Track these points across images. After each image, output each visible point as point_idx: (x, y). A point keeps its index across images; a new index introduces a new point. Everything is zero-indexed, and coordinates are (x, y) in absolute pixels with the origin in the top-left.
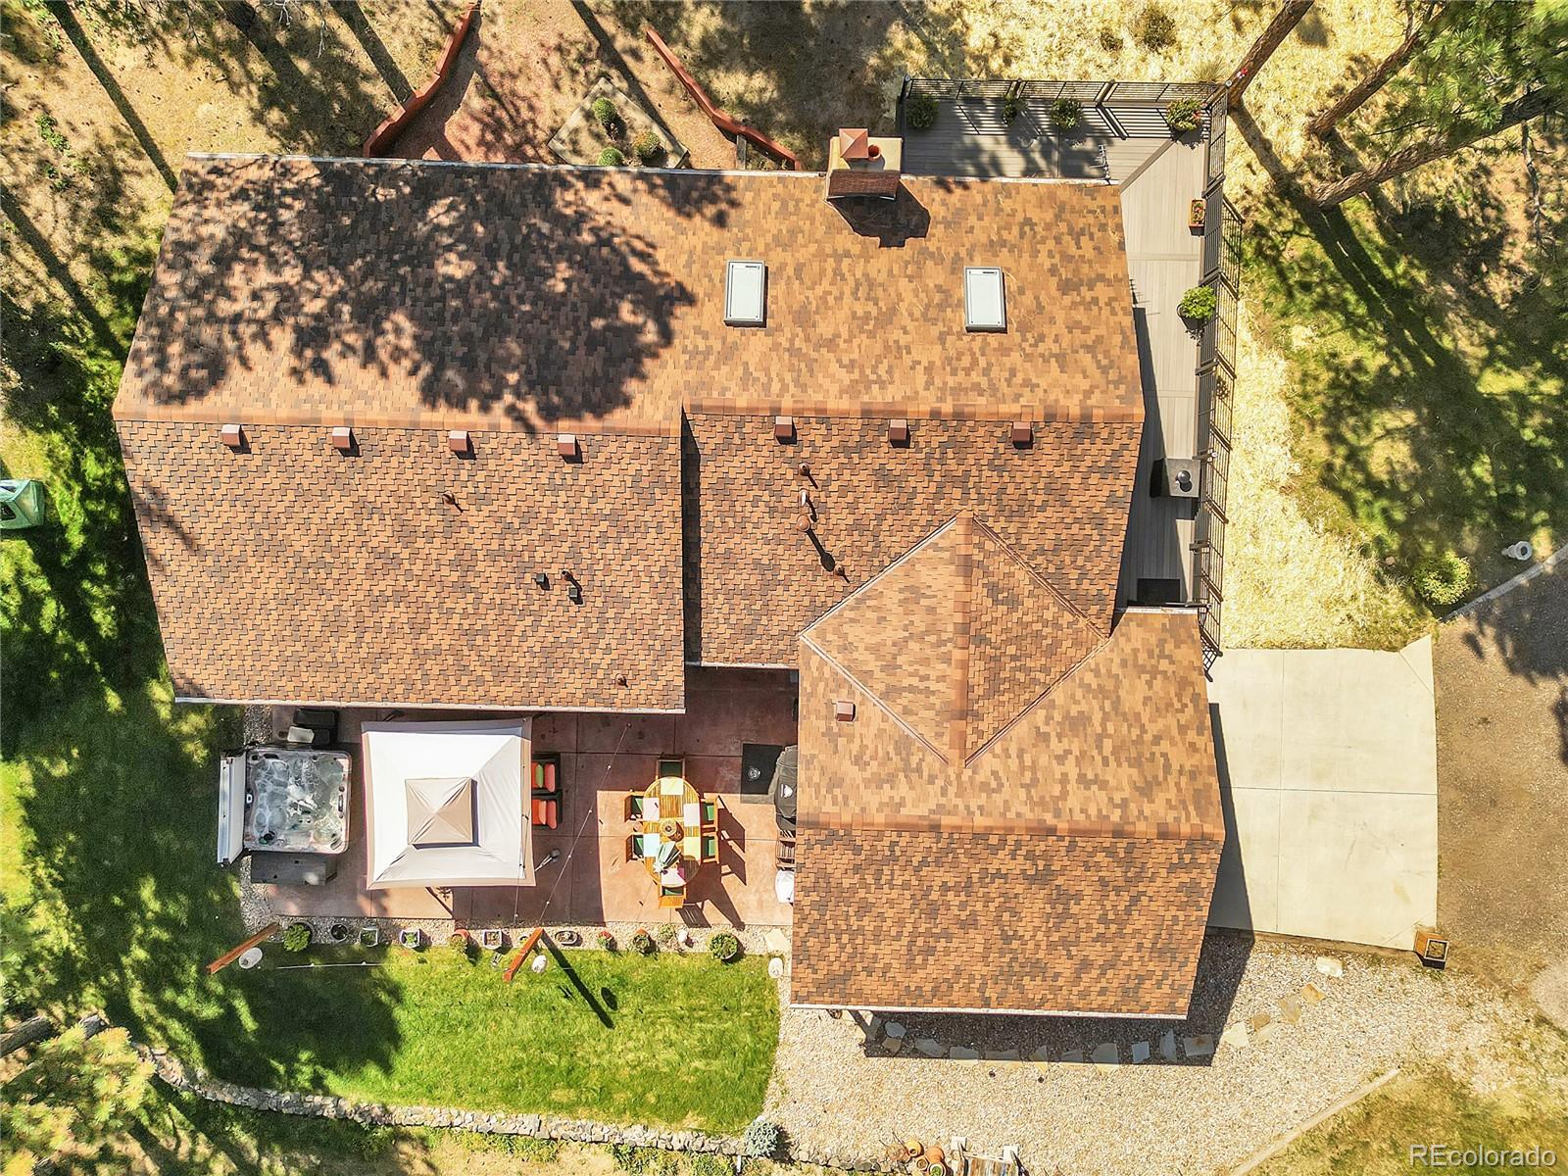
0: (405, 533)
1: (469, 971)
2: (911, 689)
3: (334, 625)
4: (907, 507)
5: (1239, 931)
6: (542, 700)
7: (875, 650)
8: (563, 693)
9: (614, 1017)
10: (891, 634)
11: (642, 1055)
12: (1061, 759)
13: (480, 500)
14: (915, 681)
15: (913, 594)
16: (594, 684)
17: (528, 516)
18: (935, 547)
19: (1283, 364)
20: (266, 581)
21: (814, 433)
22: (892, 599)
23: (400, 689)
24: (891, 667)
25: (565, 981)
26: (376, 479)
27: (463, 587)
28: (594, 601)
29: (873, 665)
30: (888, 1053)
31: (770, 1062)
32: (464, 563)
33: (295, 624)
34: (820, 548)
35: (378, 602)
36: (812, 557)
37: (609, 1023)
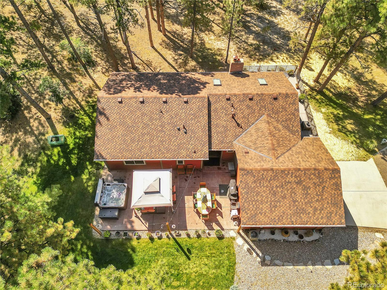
0: (151, 119)
1: (151, 245)
2: (261, 147)
3: (133, 140)
4: (254, 113)
5: (352, 226)
6: (177, 157)
7: (251, 141)
8: (181, 155)
9: (191, 256)
10: (253, 138)
11: (198, 269)
12: (298, 158)
13: (167, 112)
14: (261, 145)
15: (257, 130)
16: (188, 153)
17: (177, 115)
18: (261, 120)
19: (321, 114)
20: (120, 131)
21: (233, 98)
22: (253, 131)
23: (145, 156)
24: (255, 144)
25: (177, 246)
26: (146, 108)
27: (162, 131)
28: (189, 133)
29: (251, 144)
30: (267, 265)
31: (234, 269)
32: (162, 126)
33: (125, 141)
34: (236, 122)
35: (143, 135)
36: (235, 124)
37: (189, 259)
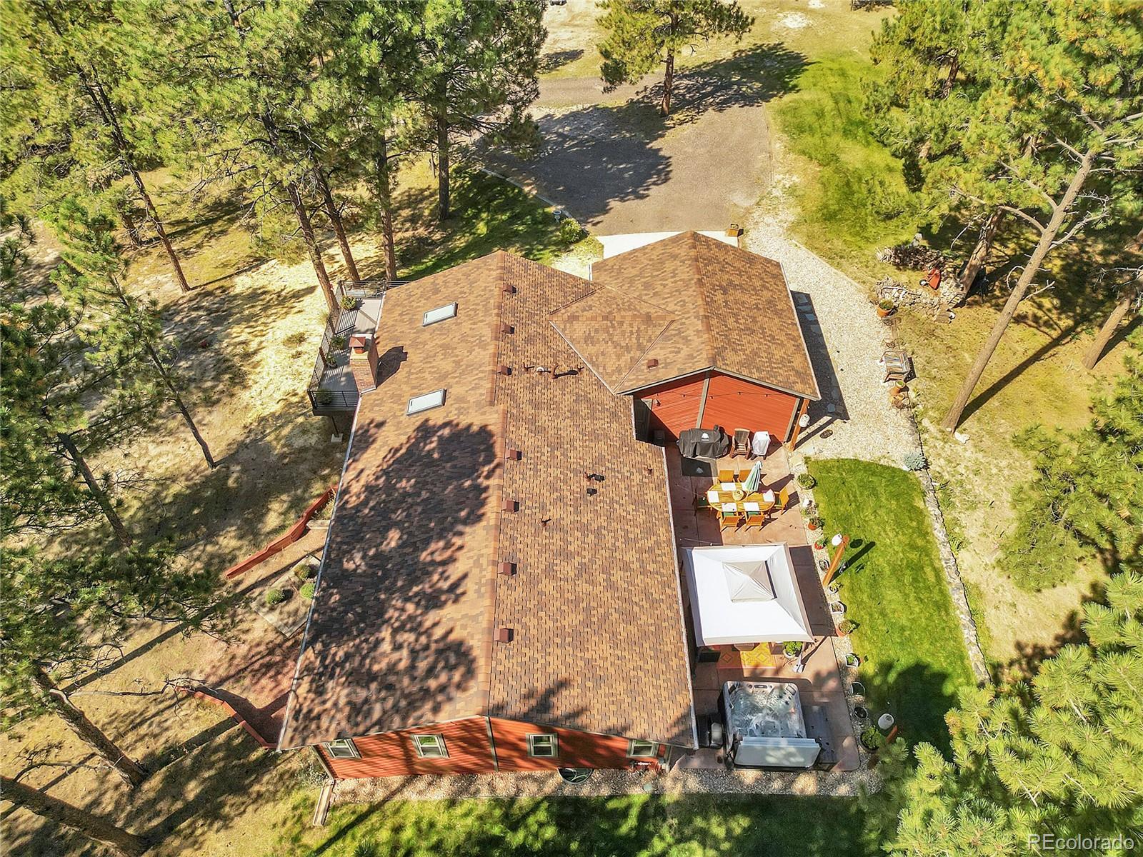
0: (566, 555)
2: (638, 339)
6: (666, 515)
7: (619, 357)
8: (660, 502)
10: (610, 348)
12: (665, 286)
14: (634, 336)
15: (589, 339)
16: (652, 485)
17: (553, 488)
21: (507, 362)
22: (592, 349)
23: (668, 591)
24: (628, 349)
25: (853, 568)
26: (532, 560)
27: (598, 533)
28: (600, 470)
29: (627, 357)
31: (869, 464)
32: (584, 529)
34: (565, 374)
35: (611, 586)
36: (571, 379)
37: (872, 544)
